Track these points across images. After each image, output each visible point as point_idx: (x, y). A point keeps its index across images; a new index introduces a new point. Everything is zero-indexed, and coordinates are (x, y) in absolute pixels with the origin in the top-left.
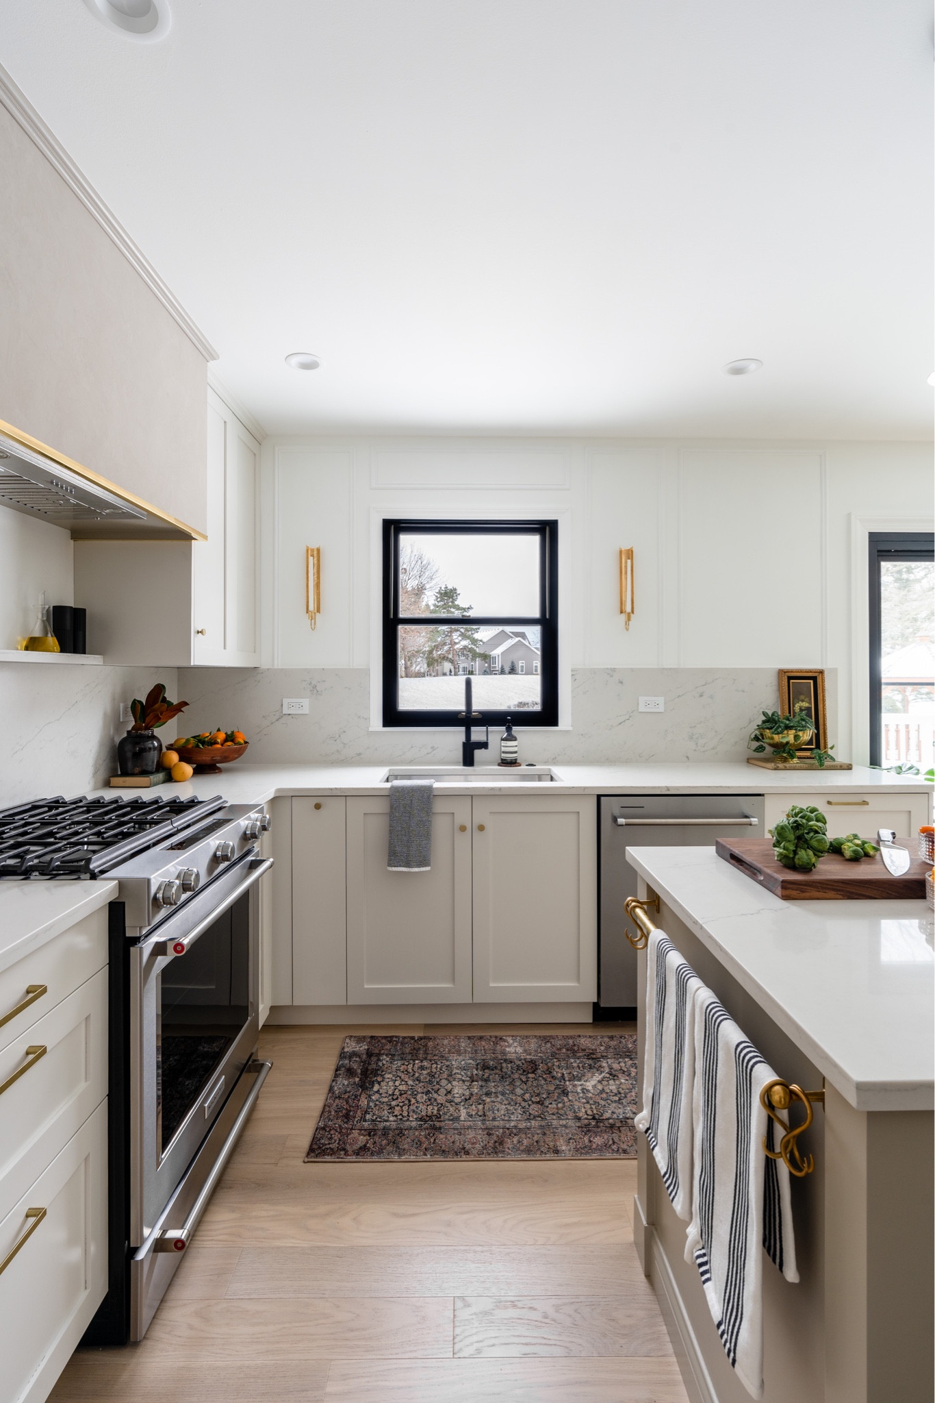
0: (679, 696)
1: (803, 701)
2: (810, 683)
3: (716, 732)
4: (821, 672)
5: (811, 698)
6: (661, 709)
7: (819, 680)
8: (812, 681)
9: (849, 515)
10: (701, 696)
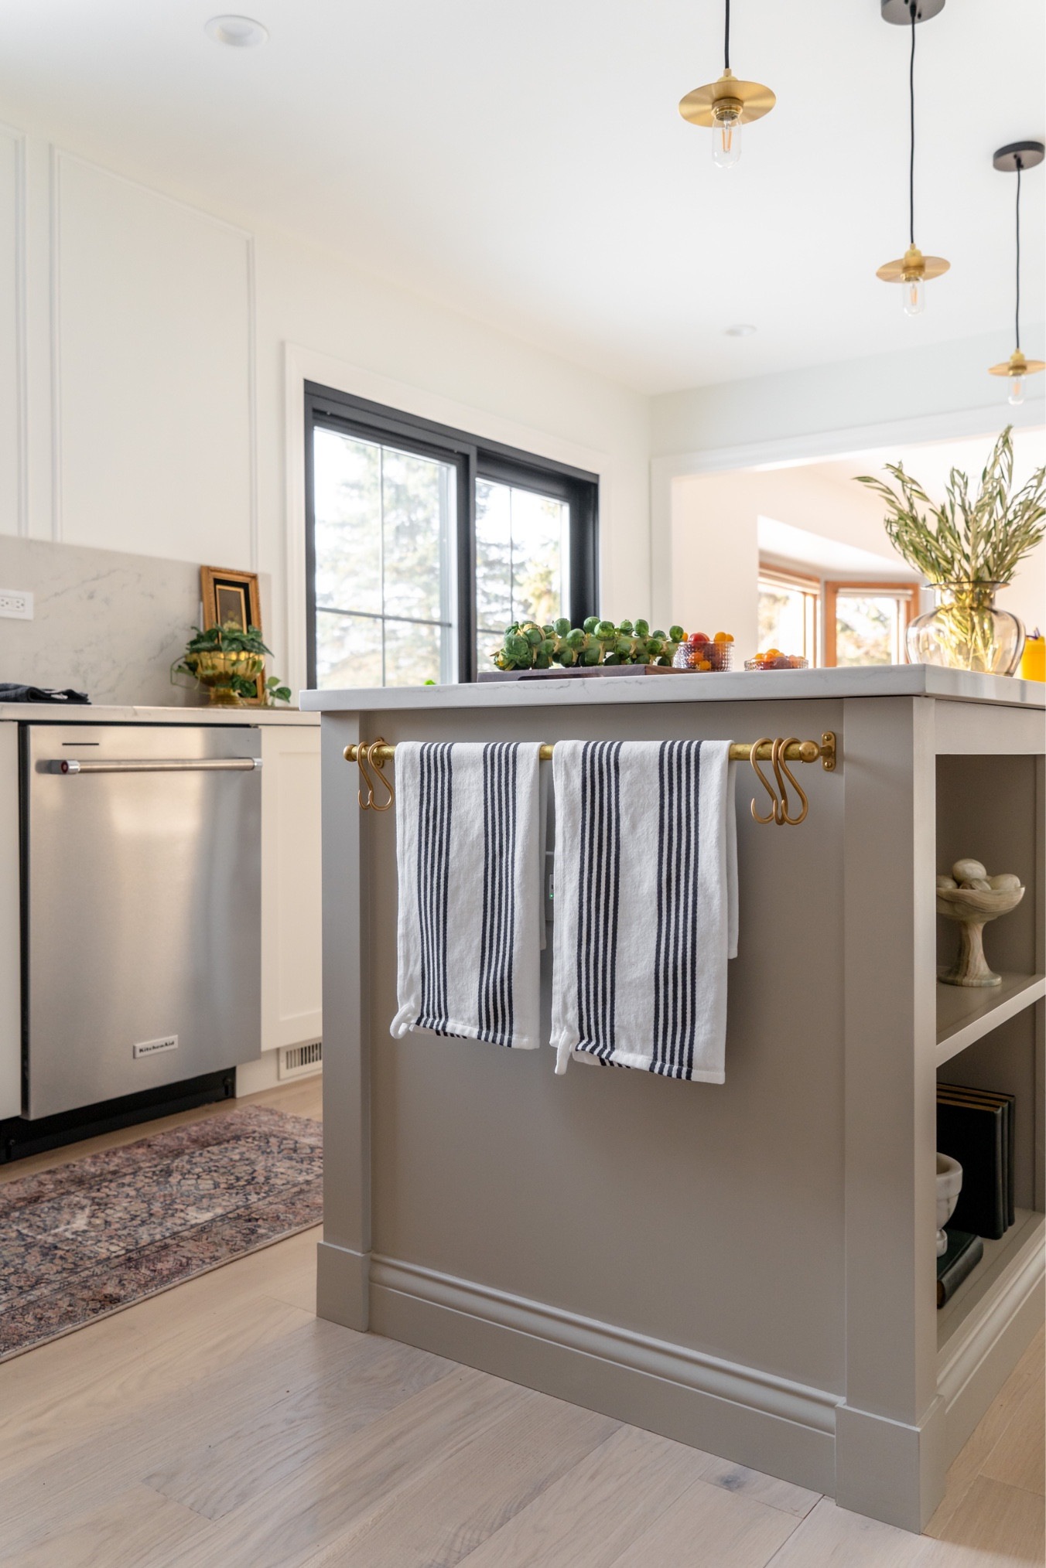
0: (56, 594)
1: (232, 620)
2: (239, 593)
3: (114, 662)
4: (254, 577)
5: (241, 613)
6: (28, 614)
7: (251, 588)
8: (242, 591)
9: (282, 345)
10: (91, 597)
